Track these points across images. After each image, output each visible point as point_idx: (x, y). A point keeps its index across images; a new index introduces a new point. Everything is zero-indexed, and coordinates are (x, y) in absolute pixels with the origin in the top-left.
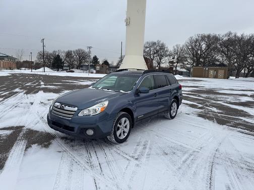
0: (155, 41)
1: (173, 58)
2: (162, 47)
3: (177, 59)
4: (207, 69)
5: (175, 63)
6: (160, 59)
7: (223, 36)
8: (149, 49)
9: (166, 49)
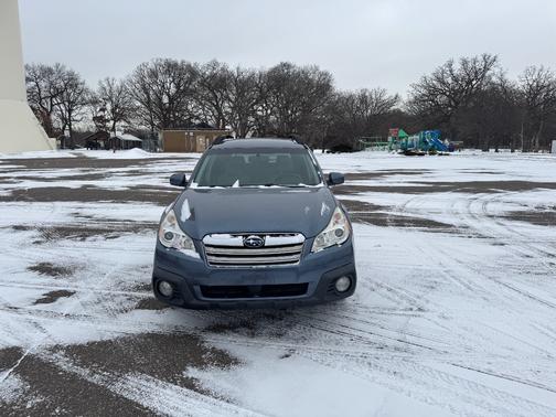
0: (51, 64)
1: (103, 110)
2: (72, 82)
3: (113, 111)
4: (191, 134)
5: (108, 121)
6: (70, 111)
7: (203, 67)
8: (33, 84)
9: (80, 86)
